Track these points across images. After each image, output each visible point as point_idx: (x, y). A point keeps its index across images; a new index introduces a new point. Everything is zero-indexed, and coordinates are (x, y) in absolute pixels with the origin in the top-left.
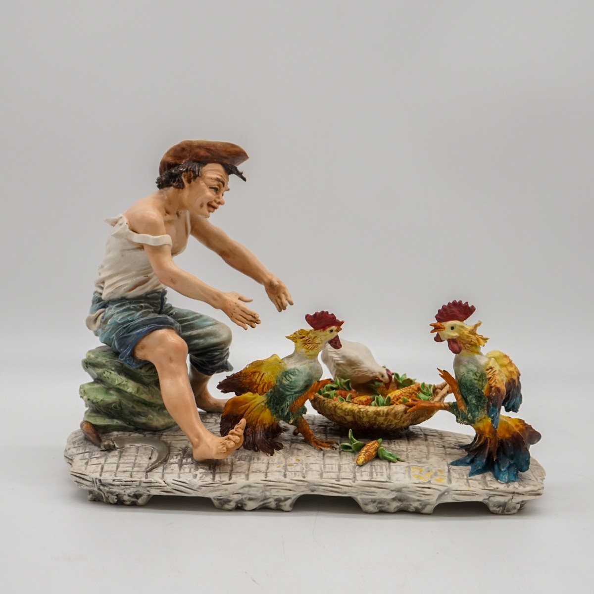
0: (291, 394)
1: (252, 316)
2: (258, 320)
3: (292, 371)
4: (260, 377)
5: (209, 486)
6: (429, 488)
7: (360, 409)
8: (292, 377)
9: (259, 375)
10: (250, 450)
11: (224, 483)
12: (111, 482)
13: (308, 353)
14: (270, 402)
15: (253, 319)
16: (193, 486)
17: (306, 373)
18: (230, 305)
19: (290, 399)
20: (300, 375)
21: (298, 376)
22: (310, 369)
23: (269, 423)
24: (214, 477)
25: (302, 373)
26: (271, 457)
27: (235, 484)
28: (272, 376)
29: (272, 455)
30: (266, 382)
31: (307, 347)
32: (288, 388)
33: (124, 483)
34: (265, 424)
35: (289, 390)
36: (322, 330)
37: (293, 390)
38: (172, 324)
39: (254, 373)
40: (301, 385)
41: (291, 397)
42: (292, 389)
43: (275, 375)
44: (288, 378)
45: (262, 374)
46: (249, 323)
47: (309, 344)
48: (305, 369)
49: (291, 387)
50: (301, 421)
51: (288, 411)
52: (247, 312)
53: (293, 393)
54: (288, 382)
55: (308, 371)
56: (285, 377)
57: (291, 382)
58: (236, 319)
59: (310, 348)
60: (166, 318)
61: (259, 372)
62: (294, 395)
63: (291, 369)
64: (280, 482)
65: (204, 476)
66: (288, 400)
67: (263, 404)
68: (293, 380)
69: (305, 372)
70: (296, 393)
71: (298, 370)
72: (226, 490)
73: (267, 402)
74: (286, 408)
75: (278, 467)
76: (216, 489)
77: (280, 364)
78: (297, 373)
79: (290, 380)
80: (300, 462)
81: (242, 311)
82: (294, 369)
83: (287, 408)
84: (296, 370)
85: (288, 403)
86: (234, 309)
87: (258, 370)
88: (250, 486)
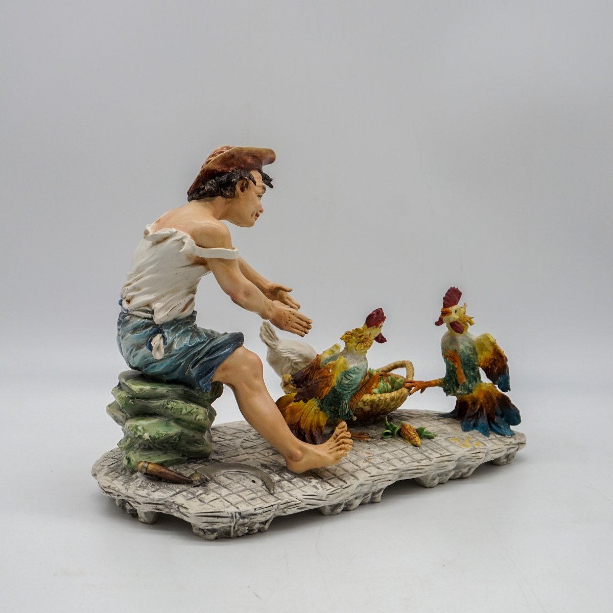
0: (349, 393)
1: (306, 322)
3: (352, 369)
5: (334, 494)
6: (479, 453)
7: (379, 397)
8: (352, 375)
12: (253, 512)
13: (363, 351)
14: (323, 405)
15: (306, 325)
16: (322, 496)
18: (284, 314)
20: (360, 372)
21: (358, 373)
24: (330, 484)
25: (361, 370)
27: (352, 486)
33: (266, 510)
35: (347, 389)
36: (375, 326)
40: (358, 383)
41: (348, 396)
42: (349, 388)
44: (348, 377)
46: (304, 329)
49: (350, 386)
51: (348, 409)
52: (303, 319)
53: (350, 391)
54: (349, 381)
56: (345, 377)
57: (351, 380)
62: (351, 393)
64: (381, 475)
65: (323, 485)
66: (346, 398)
67: (315, 408)
68: (353, 379)
69: (364, 369)
70: (353, 390)
71: (357, 368)
72: (347, 493)
73: (319, 405)
75: (363, 463)
76: (340, 494)
78: (357, 371)
80: (372, 455)
81: (298, 318)
83: (346, 406)
84: (355, 369)
85: (346, 401)
86: (289, 318)
88: (362, 485)
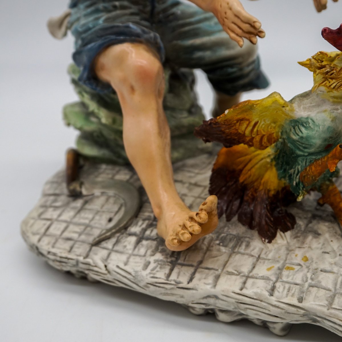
0: (304, 156)
1: (250, 24)
2: (261, 32)
3: (305, 120)
4: (250, 128)
5: (159, 287)
8: (303, 129)
9: (248, 125)
10: (244, 225)
11: (180, 285)
13: (332, 94)
14: (278, 158)
15: (252, 30)
17: (326, 127)
18: (221, 6)
19: (302, 162)
20: (316, 129)
21: (312, 129)
22: (332, 121)
23: (275, 190)
24: (171, 270)
25: (318, 126)
26: (268, 245)
27: (194, 291)
28: (273, 125)
29: (270, 242)
30: (264, 133)
31: (328, 84)
32: (300, 145)
33: (58, 259)
34: (269, 191)
35: (301, 148)
37: (306, 150)
38: (138, 35)
39: (240, 120)
40: (318, 145)
41: (303, 159)
42: (305, 148)
43: (279, 123)
44: (298, 131)
45: (253, 123)
46: (247, 35)
47: (332, 79)
48: (324, 120)
49: (304, 145)
50: (328, 188)
51: (297, 180)
52: (243, 19)
53: (306, 154)
54: (298, 137)
55: (328, 123)
56: (294, 128)
57: (302, 138)
58: (229, 29)
59: (332, 87)
60: (128, 27)
61: (248, 120)
62: (308, 157)
63: (302, 118)
64: (261, 301)
65: (158, 269)
66: (300, 162)
67: (268, 160)
68: (304, 135)
69: (324, 126)
70: (310, 154)
71: (313, 121)
72: (182, 297)
73: (274, 158)
74: (295, 175)
75: (269, 269)
76: (169, 292)
77: (284, 109)
78: (311, 124)
79: (300, 134)
80: (308, 264)
81: (236, 16)
82: (307, 118)
83: (297, 175)
84: (310, 121)
85: (299, 167)
86: (226, 13)
87: (247, 117)
88: (216, 297)
